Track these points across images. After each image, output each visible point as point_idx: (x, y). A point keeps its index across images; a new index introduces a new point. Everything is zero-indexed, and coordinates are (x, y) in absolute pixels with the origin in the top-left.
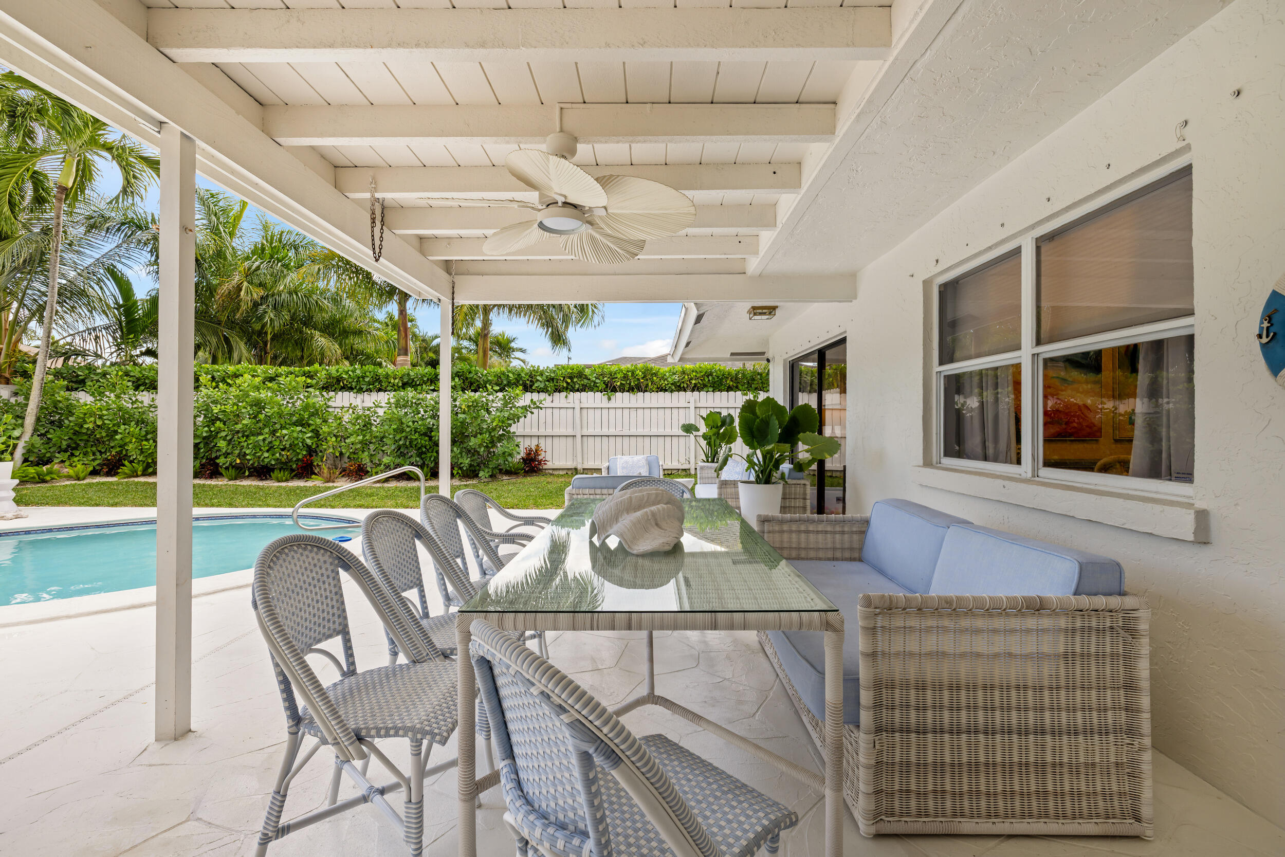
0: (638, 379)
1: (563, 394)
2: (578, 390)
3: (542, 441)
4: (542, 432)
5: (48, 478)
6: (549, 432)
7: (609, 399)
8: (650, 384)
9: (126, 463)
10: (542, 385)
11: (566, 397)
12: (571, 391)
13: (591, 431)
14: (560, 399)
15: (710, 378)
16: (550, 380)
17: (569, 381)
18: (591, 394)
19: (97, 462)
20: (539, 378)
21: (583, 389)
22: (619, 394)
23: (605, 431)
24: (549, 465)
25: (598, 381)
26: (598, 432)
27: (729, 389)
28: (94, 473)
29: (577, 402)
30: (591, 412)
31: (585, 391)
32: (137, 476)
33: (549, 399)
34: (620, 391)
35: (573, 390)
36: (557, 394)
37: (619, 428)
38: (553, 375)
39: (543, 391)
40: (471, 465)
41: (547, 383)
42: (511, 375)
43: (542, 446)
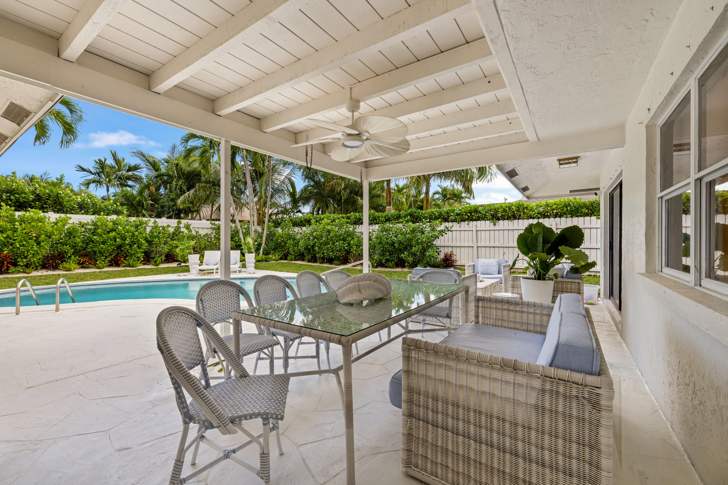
0: (514, 212)
1: (466, 222)
2: (475, 220)
3: (454, 249)
4: (454, 244)
5: (268, 260)
6: (458, 244)
7: (495, 224)
8: (522, 214)
9: (289, 255)
10: (453, 218)
11: (468, 224)
12: (471, 220)
13: (483, 244)
14: (464, 225)
15: (569, 208)
16: (458, 215)
17: (469, 215)
18: (483, 222)
19: (282, 254)
20: (451, 214)
21: (478, 219)
22: (501, 222)
23: (492, 244)
24: (458, 263)
25: (487, 214)
26: (487, 244)
27: (586, 215)
28: (281, 259)
29: (474, 227)
30: (483, 233)
31: (479, 220)
32: (293, 261)
33: (458, 225)
34: (502, 220)
35: (472, 220)
36: (462, 223)
37: (501, 242)
38: (459, 212)
39: (454, 221)
40: (414, 262)
41: (456, 217)
42: (436, 213)
43: (454, 252)
